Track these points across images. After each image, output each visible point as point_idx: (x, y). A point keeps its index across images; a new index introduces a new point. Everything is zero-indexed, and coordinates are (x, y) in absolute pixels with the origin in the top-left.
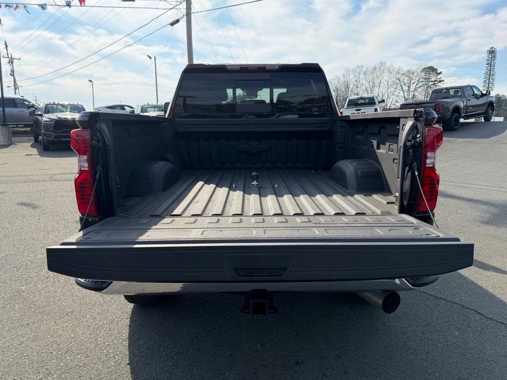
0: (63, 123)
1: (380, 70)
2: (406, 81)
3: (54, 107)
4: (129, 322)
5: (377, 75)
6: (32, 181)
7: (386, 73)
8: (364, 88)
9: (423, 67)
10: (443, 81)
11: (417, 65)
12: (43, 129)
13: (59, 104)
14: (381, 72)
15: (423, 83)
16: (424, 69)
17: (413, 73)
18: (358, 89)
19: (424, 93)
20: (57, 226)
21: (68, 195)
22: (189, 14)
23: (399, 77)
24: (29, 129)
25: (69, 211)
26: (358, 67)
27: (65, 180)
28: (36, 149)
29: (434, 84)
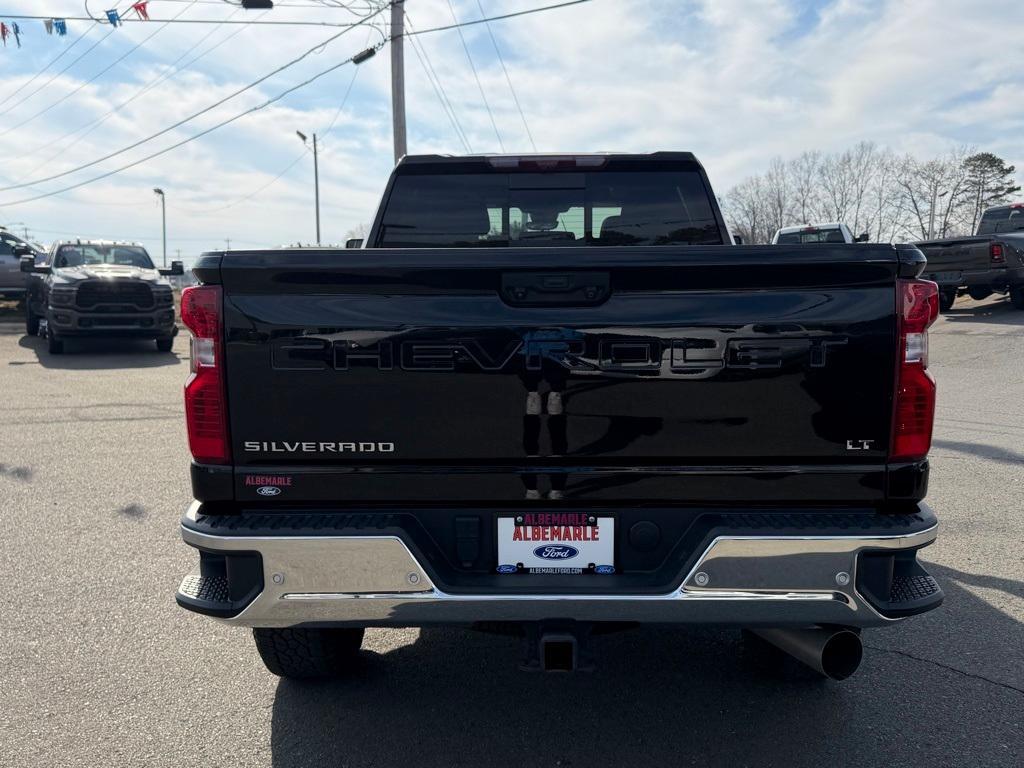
0: (99, 289)
1: (859, 163)
2: (925, 189)
3: (78, 253)
4: (271, 714)
5: (852, 174)
6: (31, 421)
7: (875, 171)
8: (820, 206)
9: (966, 157)
10: (1019, 189)
11: (953, 151)
12: (51, 302)
13: (89, 246)
14: (862, 167)
15: (969, 194)
16: (970, 160)
17: (942, 170)
18: (807, 210)
19: (972, 218)
20: (96, 519)
21: (116, 453)
22: (397, 38)
23: (908, 180)
24: (13, 304)
25: (122, 487)
26: (805, 156)
27: (107, 420)
28: (32, 351)
29: (995, 197)
